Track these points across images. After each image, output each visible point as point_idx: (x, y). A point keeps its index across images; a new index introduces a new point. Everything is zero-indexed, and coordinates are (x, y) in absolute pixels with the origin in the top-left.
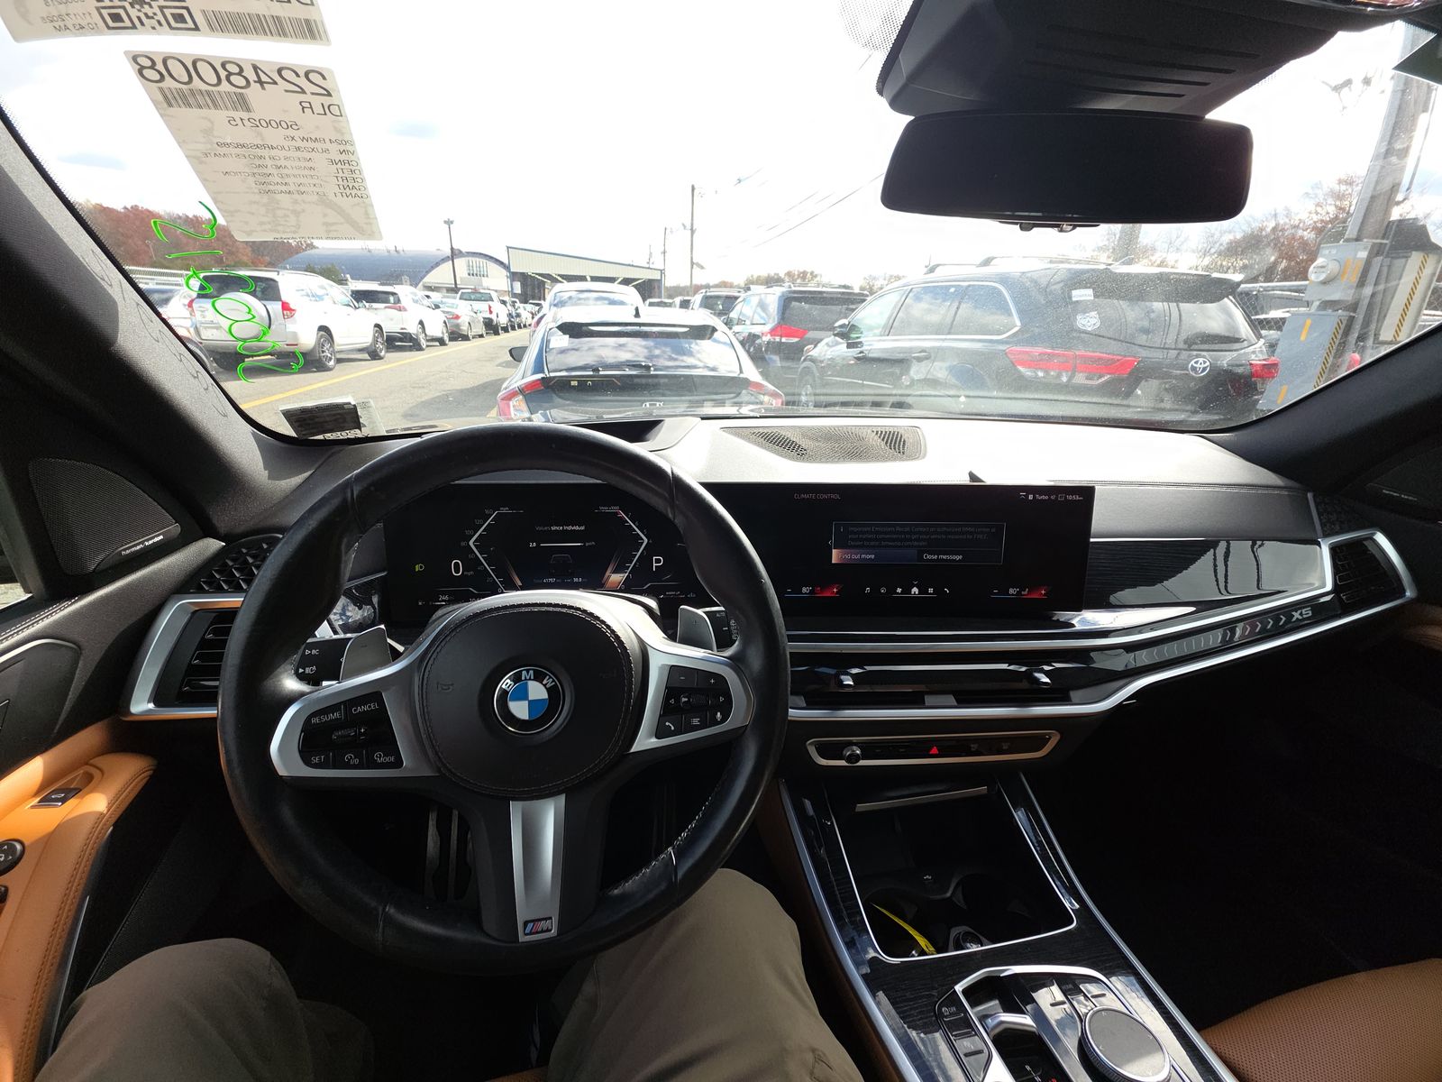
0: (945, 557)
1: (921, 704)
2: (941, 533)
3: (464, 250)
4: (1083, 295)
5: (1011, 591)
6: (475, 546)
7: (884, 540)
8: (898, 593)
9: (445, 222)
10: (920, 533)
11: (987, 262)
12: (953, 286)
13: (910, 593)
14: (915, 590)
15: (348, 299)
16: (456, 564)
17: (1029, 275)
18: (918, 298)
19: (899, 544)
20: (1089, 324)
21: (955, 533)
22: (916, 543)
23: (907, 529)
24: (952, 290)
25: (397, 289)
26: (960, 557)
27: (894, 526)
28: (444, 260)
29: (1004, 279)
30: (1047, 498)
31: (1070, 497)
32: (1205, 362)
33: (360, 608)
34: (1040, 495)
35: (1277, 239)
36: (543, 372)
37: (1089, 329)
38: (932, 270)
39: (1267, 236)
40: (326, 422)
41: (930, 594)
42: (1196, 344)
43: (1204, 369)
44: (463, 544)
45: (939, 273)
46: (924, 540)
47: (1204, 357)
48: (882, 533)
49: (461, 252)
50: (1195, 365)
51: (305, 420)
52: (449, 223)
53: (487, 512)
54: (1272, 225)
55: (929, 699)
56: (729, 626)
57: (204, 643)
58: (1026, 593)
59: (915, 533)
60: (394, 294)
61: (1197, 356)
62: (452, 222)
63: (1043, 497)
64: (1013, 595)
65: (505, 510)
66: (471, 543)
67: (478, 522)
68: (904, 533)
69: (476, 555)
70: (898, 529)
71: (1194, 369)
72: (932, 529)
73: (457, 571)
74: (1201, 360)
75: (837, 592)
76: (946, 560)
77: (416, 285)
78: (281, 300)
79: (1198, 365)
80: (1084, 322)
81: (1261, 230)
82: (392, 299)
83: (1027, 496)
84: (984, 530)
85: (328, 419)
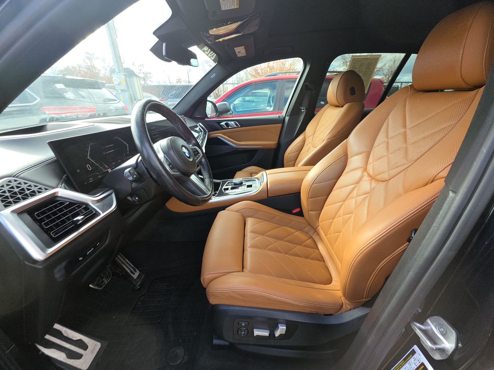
4: (61, 86)
20: (70, 96)
43: (114, 109)
65: (92, 144)
69: (92, 161)
71: (111, 109)
73: (90, 168)
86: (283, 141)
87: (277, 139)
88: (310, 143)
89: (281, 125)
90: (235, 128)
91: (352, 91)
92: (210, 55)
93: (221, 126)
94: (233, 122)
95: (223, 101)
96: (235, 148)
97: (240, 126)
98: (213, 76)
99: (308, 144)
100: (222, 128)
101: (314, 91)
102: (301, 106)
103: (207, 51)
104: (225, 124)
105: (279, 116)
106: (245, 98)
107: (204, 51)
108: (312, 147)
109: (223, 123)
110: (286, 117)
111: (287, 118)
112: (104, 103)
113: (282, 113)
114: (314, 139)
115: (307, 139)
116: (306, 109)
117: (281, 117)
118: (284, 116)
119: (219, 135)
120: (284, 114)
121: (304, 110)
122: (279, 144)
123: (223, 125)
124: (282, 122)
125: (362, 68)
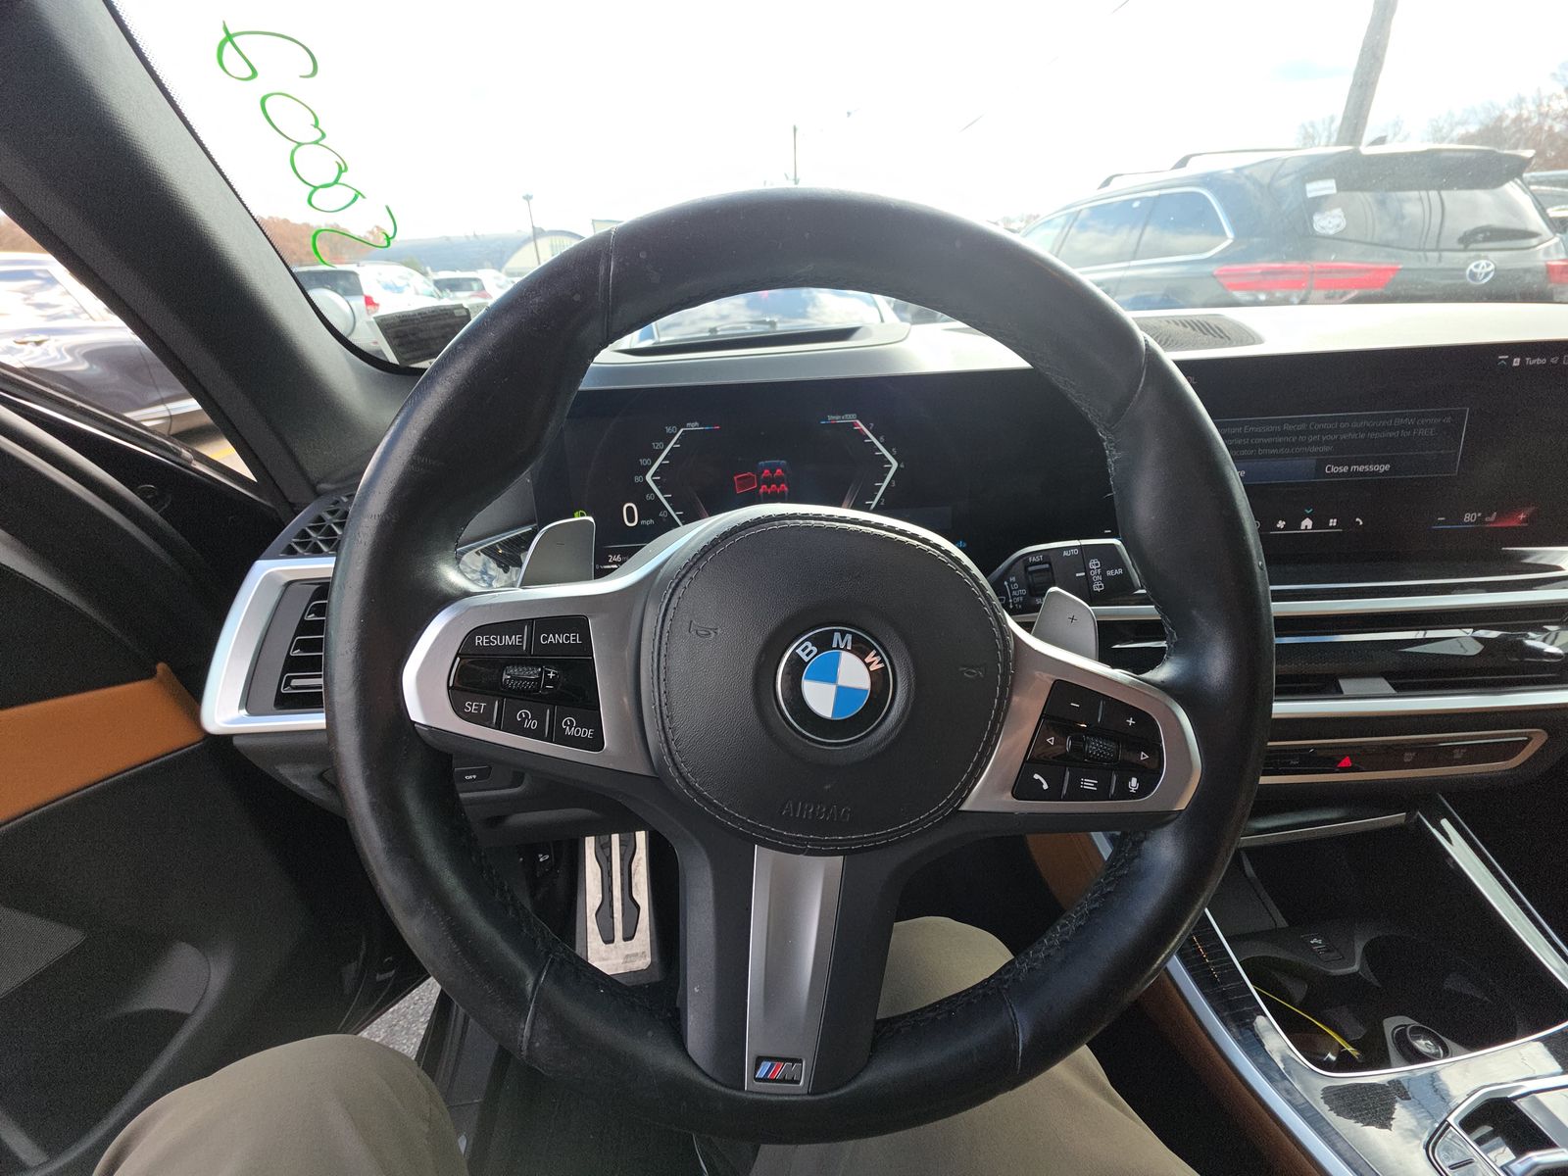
0: (1361, 469)
1: (1336, 693)
2: (1357, 430)
3: (546, 229)
4: (1325, 187)
5: (1468, 517)
6: (654, 481)
7: (1263, 445)
8: (1279, 529)
9: (524, 198)
10: (1322, 431)
11: (1183, 163)
12: (1137, 199)
13: (1299, 528)
14: (1307, 523)
15: (432, 288)
16: (630, 509)
17: (1246, 172)
18: (1083, 227)
19: (1287, 451)
20: (1331, 226)
21: (1380, 429)
22: (1315, 449)
23: (1303, 426)
24: (1136, 204)
25: (479, 274)
26: (1387, 467)
27: (1282, 422)
28: (526, 241)
29: (1209, 180)
30: (1544, 361)
32: (1488, 265)
33: (506, 571)
34: (1533, 357)
35: (1521, 130)
36: (652, 337)
37: (1331, 232)
38: (1107, 183)
39: (1507, 128)
40: (433, 339)
41: (1332, 527)
42: (1476, 241)
43: (1487, 274)
44: (637, 479)
45: (1115, 185)
46: (1327, 443)
47: (1486, 258)
48: (1260, 435)
49: (543, 230)
50: (1475, 270)
51: (406, 335)
52: (528, 198)
53: (668, 430)
54: (1512, 114)
55: (1346, 685)
56: (1087, 570)
57: (304, 627)
58: (1492, 519)
59: (1314, 433)
60: (476, 280)
61: (1479, 258)
62: (531, 197)
63: (1539, 361)
64: (1470, 523)
65: (693, 426)
66: (648, 478)
67: (657, 445)
68: (1298, 433)
69: (656, 496)
70: (1289, 428)
71: (1473, 275)
72: (1343, 425)
73: (631, 520)
74: (1483, 263)
76: (1364, 474)
77: (500, 270)
78: (362, 294)
79: (1478, 271)
80: (1324, 223)
81: (1500, 119)
82: (475, 286)
83: (1510, 361)
84: (1431, 421)
85: (435, 334)
112: (1462, 246)
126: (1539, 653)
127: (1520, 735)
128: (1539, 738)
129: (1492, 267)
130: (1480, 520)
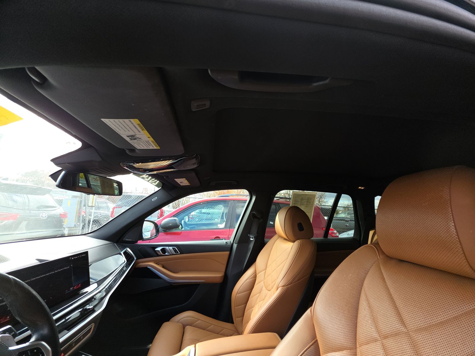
5: (71, 289)
30: (77, 257)
31: (82, 256)
42: (41, 208)
47: (44, 212)
58: (75, 287)
61: (42, 212)
63: (76, 257)
74: (44, 214)
75: (9, 318)
83: (72, 258)
86: (230, 273)
87: (224, 270)
88: (262, 281)
89: (228, 253)
90: (173, 255)
91: (301, 227)
92: (152, 181)
93: (156, 252)
94: (171, 248)
95: (174, 216)
96: (169, 283)
97: (179, 253)
98: (154, 199)
99: (260, 282)
100: (157, 254)
101: (261, 220)
102: (249, 234)
103: (147, 178)
104: (161, 250)
105: (226, 242)
106: (201, 210)
107: (143, 178)
108: (264, 288)
109: (159, 249)
110: (234, 244)
111: (235, 246)
112: (38, 209)
113: (230, 238)
114: (266, 277)
115: (258, 274)
116: (254, 237)
117: (229, 244)
118: (232, 243)
119: (151, 264)
120: (232, 240)
121: (252, 238)
122: (226, 276)
123: (158, 251)
124: (230, 250)
125: (303, 202)
126: (89, 309)
127: (90, 327)
128: (93, 324)
129: (47, 215)
130: (73, 288)
